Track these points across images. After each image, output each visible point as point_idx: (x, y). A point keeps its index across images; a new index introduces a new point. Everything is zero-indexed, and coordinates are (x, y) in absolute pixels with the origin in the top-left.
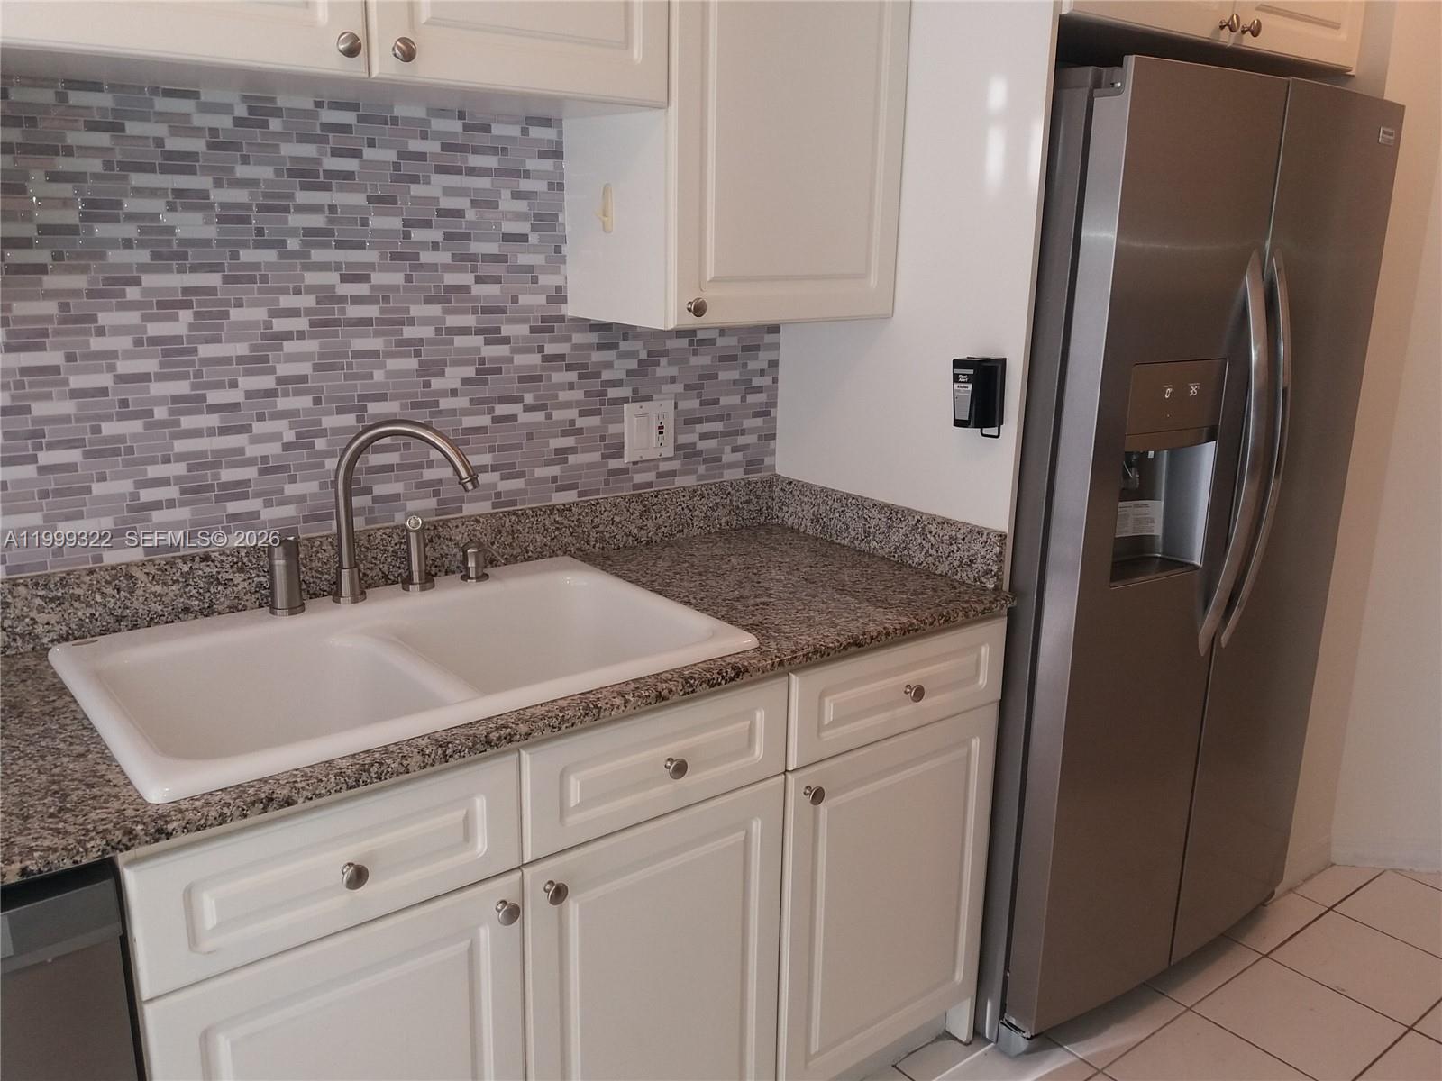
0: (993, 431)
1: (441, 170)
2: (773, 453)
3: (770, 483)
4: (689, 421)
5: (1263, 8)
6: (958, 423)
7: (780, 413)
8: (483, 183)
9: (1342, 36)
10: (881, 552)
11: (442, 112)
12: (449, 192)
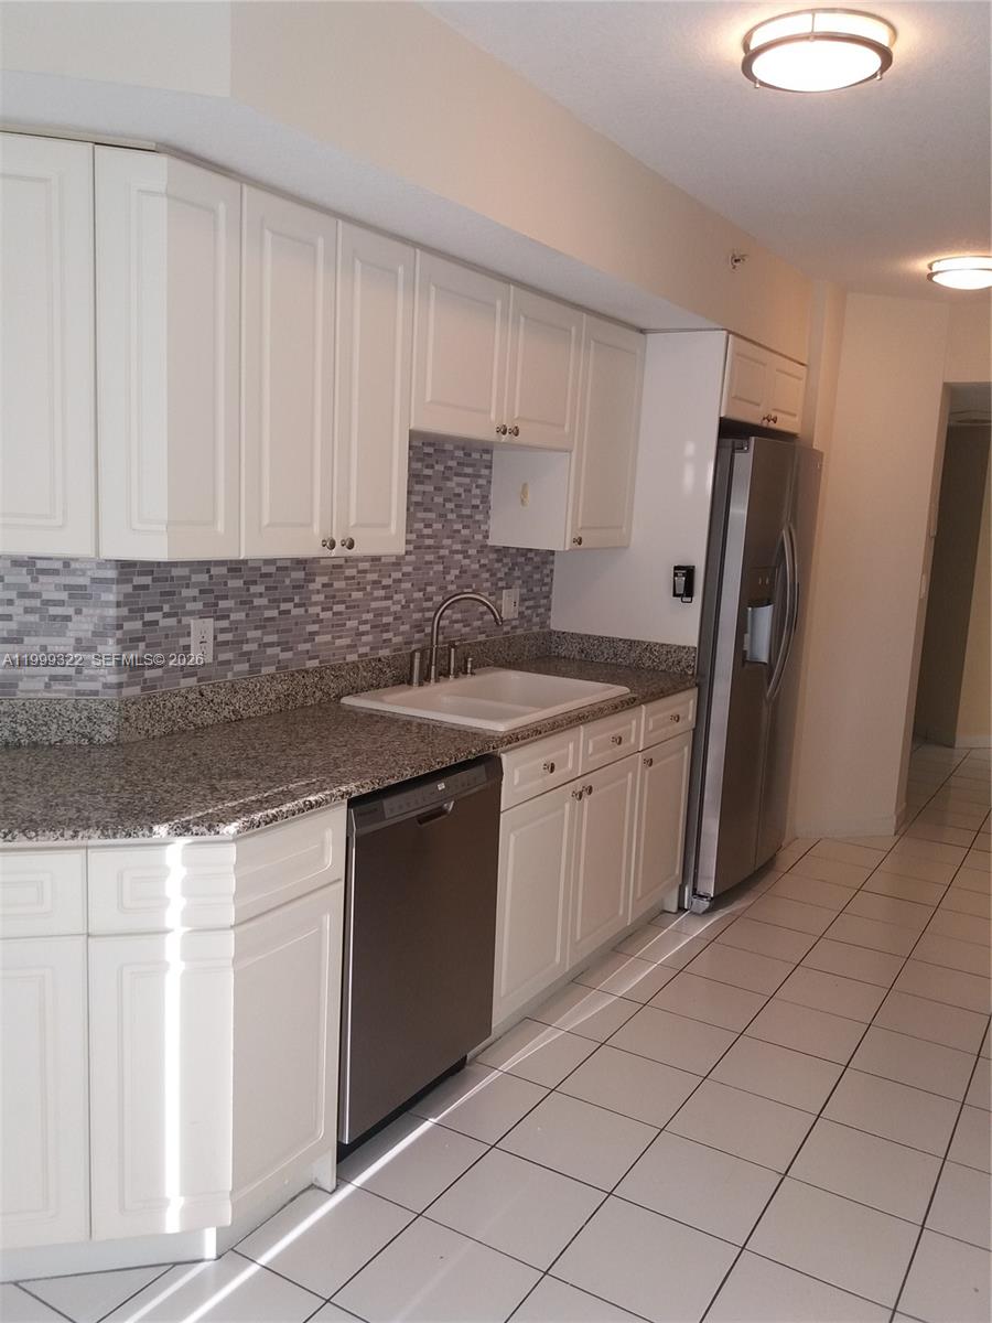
0: (689, 599)
1: (457, 475)
2: (549, 618)
3: (551, 633)
4: (523, 600)
5: (775, 410)
6: (675, 595)
7: (554, 597)
8: (467, 480)
9: (797, 419)
10: (624, 664)
11: (457, 448)
12: (459, 485)
